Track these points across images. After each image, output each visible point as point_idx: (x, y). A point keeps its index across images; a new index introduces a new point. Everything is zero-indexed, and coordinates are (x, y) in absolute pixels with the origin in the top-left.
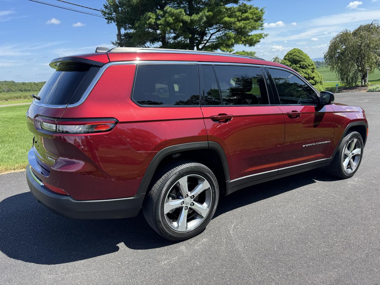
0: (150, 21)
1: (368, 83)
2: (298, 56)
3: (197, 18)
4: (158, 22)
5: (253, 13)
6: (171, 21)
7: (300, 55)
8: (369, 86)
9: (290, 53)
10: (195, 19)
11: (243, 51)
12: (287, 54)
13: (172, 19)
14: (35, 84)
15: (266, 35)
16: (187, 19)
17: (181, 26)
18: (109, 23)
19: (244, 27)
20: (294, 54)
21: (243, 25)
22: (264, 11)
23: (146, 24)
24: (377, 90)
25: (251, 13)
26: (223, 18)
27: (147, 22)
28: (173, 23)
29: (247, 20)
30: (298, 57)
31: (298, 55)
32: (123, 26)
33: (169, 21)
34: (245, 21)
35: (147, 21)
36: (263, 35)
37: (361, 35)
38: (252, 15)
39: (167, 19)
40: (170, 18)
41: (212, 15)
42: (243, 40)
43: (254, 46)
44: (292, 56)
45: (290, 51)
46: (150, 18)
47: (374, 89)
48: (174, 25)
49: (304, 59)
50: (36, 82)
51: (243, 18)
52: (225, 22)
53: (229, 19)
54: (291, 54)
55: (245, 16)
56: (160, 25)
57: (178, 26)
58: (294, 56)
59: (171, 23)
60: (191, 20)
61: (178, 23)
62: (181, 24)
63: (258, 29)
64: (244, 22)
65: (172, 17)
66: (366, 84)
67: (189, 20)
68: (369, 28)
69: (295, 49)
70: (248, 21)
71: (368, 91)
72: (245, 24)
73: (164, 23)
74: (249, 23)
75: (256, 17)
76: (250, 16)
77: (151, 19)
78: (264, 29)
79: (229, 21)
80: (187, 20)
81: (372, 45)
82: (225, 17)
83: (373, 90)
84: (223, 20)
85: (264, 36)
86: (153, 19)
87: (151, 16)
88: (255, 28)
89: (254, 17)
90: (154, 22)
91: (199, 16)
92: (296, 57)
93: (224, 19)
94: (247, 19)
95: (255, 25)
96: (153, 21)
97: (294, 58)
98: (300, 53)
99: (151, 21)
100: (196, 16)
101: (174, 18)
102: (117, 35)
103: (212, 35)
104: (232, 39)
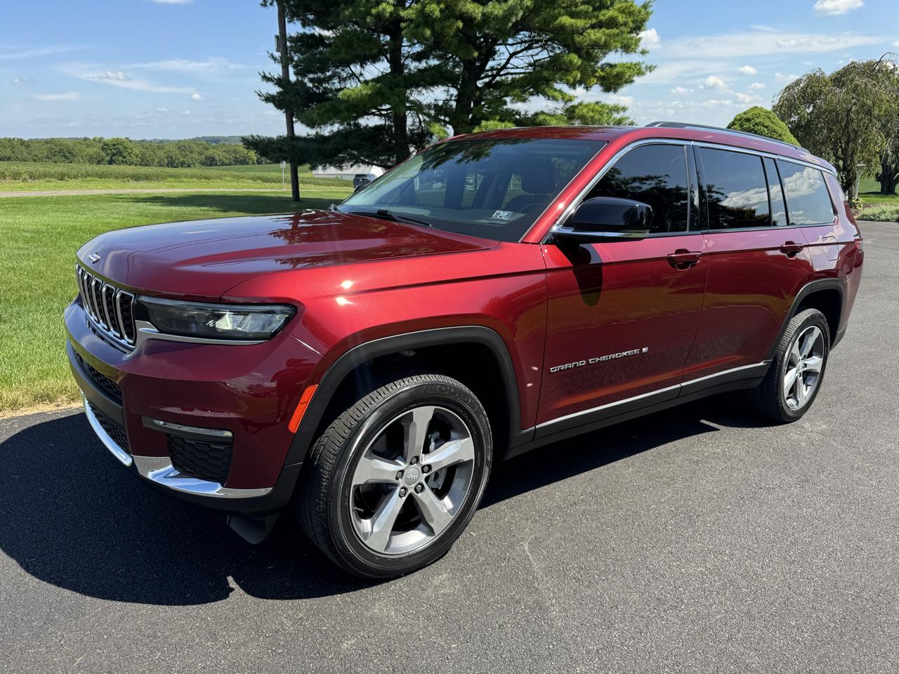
0: (381, 8)
1: (857, 200)
2: (767, 127)
3: (501, 12)
4: (403, 13)
5: (627, 11)
6: (437, 14)
7: (770, 124)
8: (860, 206)
9: (745, 116)
10: (496, 12)
11: (597, 103)
12: (735, 119)
13: (438, 9)
14: (22, 142)
15: (651, 67)
16: (477, 11)
17: (458, 28)
18: (265, 5)
19: (605, 42)
20: (758, 121)
21: (603, 39)
22: (650, 10)
23: (370, 14)
24: (883, 217)
25: (622, 11)
26: (556, 18)
27: (374, 11)
28: (440, 19)
29: (612, 28)
30: (765, 129)
31: (766, 124)
32: (298, 16)
33: (431, 12)
34: (608, 29)
35: (373, 7)
36: (643, 66)
37: (857, 86)
38: (624, 16)
39: (427, 9)
40: (434, 6)
41: (532, 7)
42: (598, 75)
43: (615, 91)
44: (751, 126)
45: (745, 113)
46: (380, 1)
47: (874, 215)
48: (441, 25)
49: (780, 136)
50: (26, 139)
51: (601, 22)
52: (562, 27)
53: (573, 21)
54: (748, 120)
55: (607, 16)
56: (404, 22)
57: (450, 27)
58: (757, 124)
59: (435, 20)
60: (483, 14)
61: (452, 20)
62: (460, 24)
63: (635, 52)
64: (607, 31)
66: (853, 201)
67: (480, 15)
68: (872, 71)
69: (756, 107)
70: (616, 31)
71: (861, 220)
72: (609, 35)
73: (417, 17)
74: (618, 35)
75: (633, 22)
76: (621, 19)
77: (384, 5)
78: (648, 52)
79: (572, 25)
80: (474, 15)
81: (876, 112)
82: (560, 15)
83: (872, 217)
84: (558, 21)
85: (644, 70)
88: (629, 47)
89: (630, 20)
90: (391, 14)
91: (505, 6)
92: (762, 128)
93: (560, 19)
94: (612, 23)
95: (630, 41)
96: (390, 9)
97: (756, 129)
98: (770, 118)
99: (384, 9)
100: (498, 6)
101: (442, 6)
102: (277, 37)
103: (512, 55)
104: (574, 69)
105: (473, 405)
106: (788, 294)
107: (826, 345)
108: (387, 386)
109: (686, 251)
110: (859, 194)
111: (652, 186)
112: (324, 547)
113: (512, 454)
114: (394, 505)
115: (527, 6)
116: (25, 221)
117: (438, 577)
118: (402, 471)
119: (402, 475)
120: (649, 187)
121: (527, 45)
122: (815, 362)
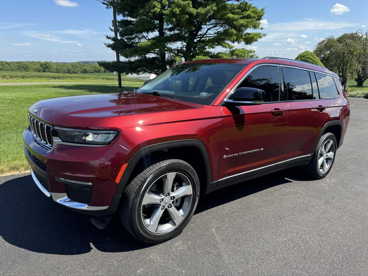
0: (155, 9)
1: (348, 89)
2: (311, 59)
3: (204, 12)
4: (164, 12)
5: (255, 12)
6: (178, 12)
7: (313, 58)
8: (349, 91)
9: (302, 55)
10: (202, 12)
11: (243, 49)
12: (299, 56)
13: (178, 10)
14: (7, 63)
15: (265, 34)
16: (194, 11)
17: (186, 18)
20: (307, 57)
21: (245, 23)
22: (264, 12)
23: (151, 12)
24: (358, 96)
25: (253, 12)
26: (226, 14)
27: (152, 11)
28: (179, 14)
29: (249, 19)
30: (311, 60)
31: (311, 58)
32: (121, 13)
33: (176, 11)
34: (247, 19)
35: (152, 9)
36: (262, 34)
37: (347, 43)
38: (254, 14)
39: (174, 10)
40: (177, 9)
41: (216, 10)
42: (243, 37)
43: (250, 44)
44: (305, 58)
45: (302, 53)
46: (154, 7)
47: (354, 95)
48: (179, 17)
49: (316, 63)
50: (8, 61)
51: (244, 16)
52: (229, 18)
53: (233, 16)
54: (304, 56)
55: (247, 14)
56: (164, 15)
57: (183, 18)
58: (307, 58)
59: (177, 15)
60: (197, 13)
61: (184, 15)
62: (187, 16)
63: (258, 28)
64: (247, 20)
65: (179, 8)
66: (346, 89)
67: (195, 13)
68: (353, 37)
69: (307, 51)
70: (250, 20)
71: (349, 97)
72: (248, 22)
73: (170, 13)
74: (251, 22)
75: (257, 16)
76: (253, 15)
77: (156, 8)
78: (263, 28)
79: (233, 17)
80: (193, 13)
81: (355, 54)
82: (228, 13)
83: (354, 96)
84: (227, 16)
85: (262, 36)
86: (158, 8)
87: (156, 5)
88: (256, 27)
89: (256, 16)
90: (159, 12)
91: (205, 9)
92: (309, 60)
94: (249, 17)
95: (256, 24)
96: (159, 10)
97: (307, 60)
98: (312, 56)
99: (156, 10)
100: (203, 9)
101: (180, 9)
102: (113, 21)
103: (208, 29)
104: (233, 35)
105: (192, 172)
106: (320, 126)
107: (335, 147)
108: (157, 164)
109: (278, 109)
110: (348, 86)
111: (265, 83)
112: (130, 231)
113: (208, 192)
114: (159, 213)
115: (214, 10)
116: (8, 95)
117: (177, 243)
118: (163, 199)
119: (163, 200)
120: (264, 83)
121: (214, 25)
122: (331, 154)
